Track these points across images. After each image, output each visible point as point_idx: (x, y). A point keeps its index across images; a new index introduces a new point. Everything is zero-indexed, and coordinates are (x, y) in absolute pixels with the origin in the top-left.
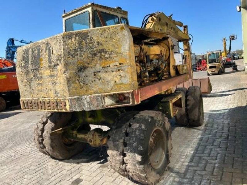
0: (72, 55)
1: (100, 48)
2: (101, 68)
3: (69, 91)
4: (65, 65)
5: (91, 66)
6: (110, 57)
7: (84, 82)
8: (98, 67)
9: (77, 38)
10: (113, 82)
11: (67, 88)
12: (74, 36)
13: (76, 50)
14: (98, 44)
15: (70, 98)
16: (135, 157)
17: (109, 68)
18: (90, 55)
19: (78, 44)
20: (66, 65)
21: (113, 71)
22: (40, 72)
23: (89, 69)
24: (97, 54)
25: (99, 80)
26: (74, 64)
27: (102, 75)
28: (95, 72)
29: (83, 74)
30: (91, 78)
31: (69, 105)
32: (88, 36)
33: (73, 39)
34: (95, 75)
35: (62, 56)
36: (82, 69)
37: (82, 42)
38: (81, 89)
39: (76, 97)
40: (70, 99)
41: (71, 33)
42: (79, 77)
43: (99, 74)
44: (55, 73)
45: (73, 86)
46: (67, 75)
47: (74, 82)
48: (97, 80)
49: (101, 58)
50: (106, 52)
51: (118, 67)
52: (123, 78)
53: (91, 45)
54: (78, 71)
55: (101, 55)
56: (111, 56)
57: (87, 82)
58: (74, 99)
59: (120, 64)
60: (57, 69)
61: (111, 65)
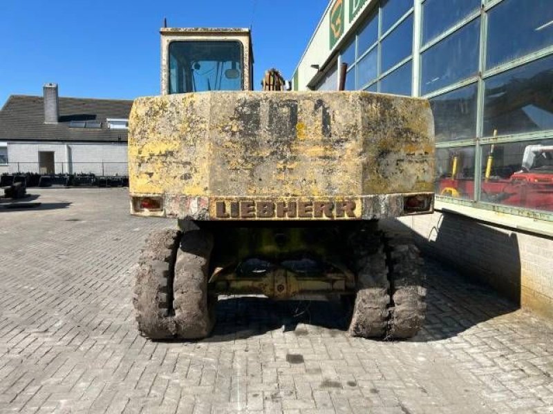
0: (373, 130)
1: (406, 125)
2: (405, 155)
3: (363, 185)
4: (364, 143)
5: (396, 150)
6: (416, 141)
7: (383, 174)
8: (403, 154)
9: (379, 104)
10: (415, 178)
11: (360, 181)
12: (375, 101)
13: (378, 123)
14: (403, 120)
15: (364, 196)
16: (417, 291)
17: (413, 156)
18: (394, 134)
19: (380, 113)
20: (366, 144)
21: (417, 162)
22: (294, 148)
23: (392, 154)
24: (403, 133)
25: (401, 173)
26: (375, 143)
27: (405, 165)
28: (398, 160)
29: (384, 162)
30: (392, 168)
31: (362, 208)
32: (392, 105)
33: (374, 105)
34: (397, 164)
35: (360, 128)
36: (384, 153)
37: (384, 112)
38: (378, 183)
39: (372, 196)
40: (366, 198)
41: (371, 96)
42: (379, 165)
43: (402, 163)
44: (337, 153)
45: (369, 177)
46: (364, 159)
47: (371, 172)
48: (399, 172)
49: (407, 142)
50: (413, 133)
51: (423, 157)
52: (426, 173)
53: (395, 119)
54: (380, 155)
55: (407, 136)
56: (418, 139)
57: (387, 174)
58: (371, 198)
59: (426, 153)
60: (343, 148)
61: (417, 153)
